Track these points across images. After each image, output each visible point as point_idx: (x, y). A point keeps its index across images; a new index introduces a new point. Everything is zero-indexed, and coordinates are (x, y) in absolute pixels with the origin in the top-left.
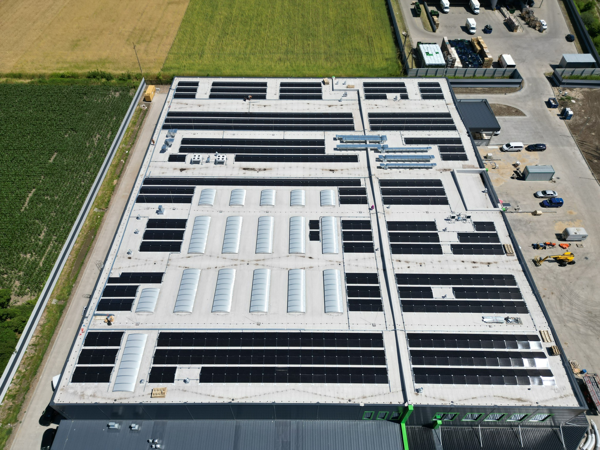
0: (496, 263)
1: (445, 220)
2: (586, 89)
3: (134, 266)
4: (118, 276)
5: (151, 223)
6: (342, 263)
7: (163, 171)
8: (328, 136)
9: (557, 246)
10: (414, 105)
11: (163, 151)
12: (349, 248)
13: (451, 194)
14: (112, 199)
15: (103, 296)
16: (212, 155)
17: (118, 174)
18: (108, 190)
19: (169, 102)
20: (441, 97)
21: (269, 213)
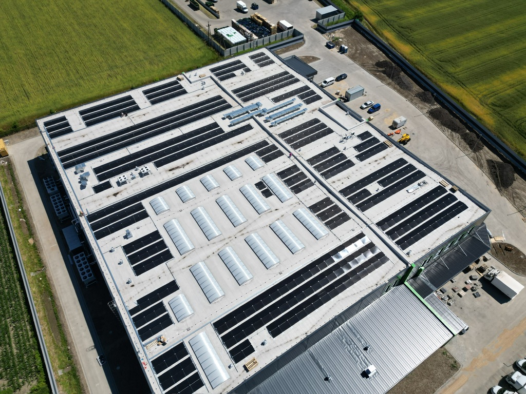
0: (387, 155)
1: (340, 142)
2: (342, 30)
3: (142, 290)
4: (136, 305)
5: (127, 249)
7: (99, 203)
8: (217, 118)
9: (394, 134)
10: (258, 73)
11: (83, 187)
12: (297, 190)
13: (330, 124)
14: (42, 256)
15: (137, 328)
16: (133, 171)
17: (28, 233)
18: (30, 252)
19: (49, 144)
20: (272, 62)
21: (221, 194)
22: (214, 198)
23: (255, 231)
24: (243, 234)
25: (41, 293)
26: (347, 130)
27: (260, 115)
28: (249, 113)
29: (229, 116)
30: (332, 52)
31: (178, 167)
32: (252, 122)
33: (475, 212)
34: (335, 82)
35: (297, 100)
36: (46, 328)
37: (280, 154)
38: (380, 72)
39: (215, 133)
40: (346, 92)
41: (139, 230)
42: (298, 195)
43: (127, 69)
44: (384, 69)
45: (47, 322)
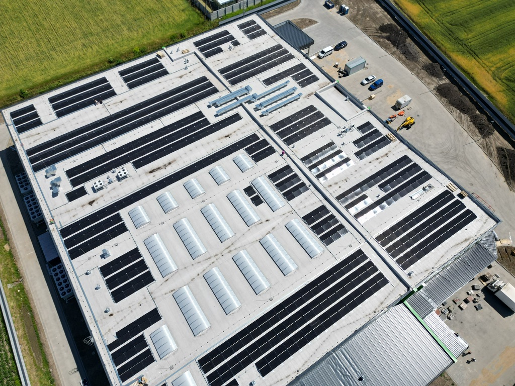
0: (390, 151)
1: (338, 136)
3: (122, 320)
4: (115, 339)
5: (105, 270)
6: (293, 212)
7: (73, 214)
8: (201, 106)
9: (397, 116)
10: (249, 48)
11: (55, 195)
12: (289, 196)
13: (327, 113)
14: (19, 266)
15: (116, 366)
16: (109, 174)
17: (3, 238)
18: (6, 260)
19: (16, 140)
20: (264, 32)
21: (206, 202)
22: (198, 207)
23: (243, 247)
24: (230, 251)
25: (20, 308)
26: (346, 121)
27: (250, 102)
28: (237, 100)
29: (215, 103)
30: (331, 13)
31: (159, 168)
32: (240, 111)
33: (485, 223)
34: (333, 52)
35: (291, 82)
36: (26, 348)
37: (271, 151)
38: (385, 38)
39: (199, 125)
40: (346, 65)
41: (116, 248)
42: (291, 202)
43: (103, 36)
44: (388, 34)
45: (27, 340)
